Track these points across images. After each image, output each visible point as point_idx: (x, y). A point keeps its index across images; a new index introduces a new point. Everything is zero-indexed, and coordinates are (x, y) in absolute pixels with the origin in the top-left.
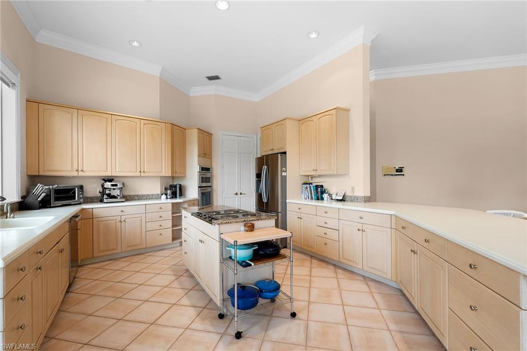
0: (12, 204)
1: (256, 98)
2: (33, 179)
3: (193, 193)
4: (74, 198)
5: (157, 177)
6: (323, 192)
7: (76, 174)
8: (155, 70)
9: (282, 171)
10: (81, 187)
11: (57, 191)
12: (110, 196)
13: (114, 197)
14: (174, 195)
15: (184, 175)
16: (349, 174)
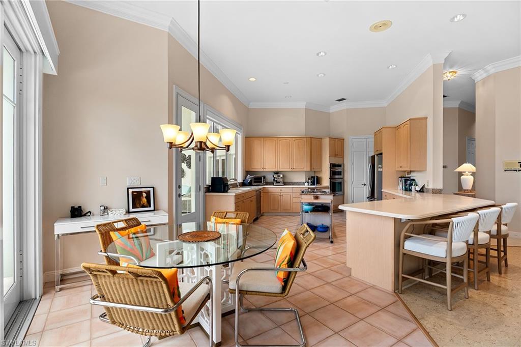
0: (240, 183)
1: (384, 104)
2: (247, 173)
3: (326, 182)
4: (261, 182)
5: (303, 171)
6: (411, 185)
7: (262, 170)
8: (302, 105)
9: (378, 168)
10: (264, 177)
11: (255, 178)
12: (277, 182)
13: (279, 182)
14: (313, 183)
15: (320, 170)
16: (426, 170)
